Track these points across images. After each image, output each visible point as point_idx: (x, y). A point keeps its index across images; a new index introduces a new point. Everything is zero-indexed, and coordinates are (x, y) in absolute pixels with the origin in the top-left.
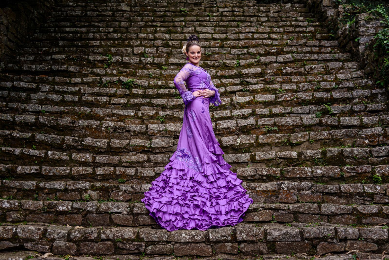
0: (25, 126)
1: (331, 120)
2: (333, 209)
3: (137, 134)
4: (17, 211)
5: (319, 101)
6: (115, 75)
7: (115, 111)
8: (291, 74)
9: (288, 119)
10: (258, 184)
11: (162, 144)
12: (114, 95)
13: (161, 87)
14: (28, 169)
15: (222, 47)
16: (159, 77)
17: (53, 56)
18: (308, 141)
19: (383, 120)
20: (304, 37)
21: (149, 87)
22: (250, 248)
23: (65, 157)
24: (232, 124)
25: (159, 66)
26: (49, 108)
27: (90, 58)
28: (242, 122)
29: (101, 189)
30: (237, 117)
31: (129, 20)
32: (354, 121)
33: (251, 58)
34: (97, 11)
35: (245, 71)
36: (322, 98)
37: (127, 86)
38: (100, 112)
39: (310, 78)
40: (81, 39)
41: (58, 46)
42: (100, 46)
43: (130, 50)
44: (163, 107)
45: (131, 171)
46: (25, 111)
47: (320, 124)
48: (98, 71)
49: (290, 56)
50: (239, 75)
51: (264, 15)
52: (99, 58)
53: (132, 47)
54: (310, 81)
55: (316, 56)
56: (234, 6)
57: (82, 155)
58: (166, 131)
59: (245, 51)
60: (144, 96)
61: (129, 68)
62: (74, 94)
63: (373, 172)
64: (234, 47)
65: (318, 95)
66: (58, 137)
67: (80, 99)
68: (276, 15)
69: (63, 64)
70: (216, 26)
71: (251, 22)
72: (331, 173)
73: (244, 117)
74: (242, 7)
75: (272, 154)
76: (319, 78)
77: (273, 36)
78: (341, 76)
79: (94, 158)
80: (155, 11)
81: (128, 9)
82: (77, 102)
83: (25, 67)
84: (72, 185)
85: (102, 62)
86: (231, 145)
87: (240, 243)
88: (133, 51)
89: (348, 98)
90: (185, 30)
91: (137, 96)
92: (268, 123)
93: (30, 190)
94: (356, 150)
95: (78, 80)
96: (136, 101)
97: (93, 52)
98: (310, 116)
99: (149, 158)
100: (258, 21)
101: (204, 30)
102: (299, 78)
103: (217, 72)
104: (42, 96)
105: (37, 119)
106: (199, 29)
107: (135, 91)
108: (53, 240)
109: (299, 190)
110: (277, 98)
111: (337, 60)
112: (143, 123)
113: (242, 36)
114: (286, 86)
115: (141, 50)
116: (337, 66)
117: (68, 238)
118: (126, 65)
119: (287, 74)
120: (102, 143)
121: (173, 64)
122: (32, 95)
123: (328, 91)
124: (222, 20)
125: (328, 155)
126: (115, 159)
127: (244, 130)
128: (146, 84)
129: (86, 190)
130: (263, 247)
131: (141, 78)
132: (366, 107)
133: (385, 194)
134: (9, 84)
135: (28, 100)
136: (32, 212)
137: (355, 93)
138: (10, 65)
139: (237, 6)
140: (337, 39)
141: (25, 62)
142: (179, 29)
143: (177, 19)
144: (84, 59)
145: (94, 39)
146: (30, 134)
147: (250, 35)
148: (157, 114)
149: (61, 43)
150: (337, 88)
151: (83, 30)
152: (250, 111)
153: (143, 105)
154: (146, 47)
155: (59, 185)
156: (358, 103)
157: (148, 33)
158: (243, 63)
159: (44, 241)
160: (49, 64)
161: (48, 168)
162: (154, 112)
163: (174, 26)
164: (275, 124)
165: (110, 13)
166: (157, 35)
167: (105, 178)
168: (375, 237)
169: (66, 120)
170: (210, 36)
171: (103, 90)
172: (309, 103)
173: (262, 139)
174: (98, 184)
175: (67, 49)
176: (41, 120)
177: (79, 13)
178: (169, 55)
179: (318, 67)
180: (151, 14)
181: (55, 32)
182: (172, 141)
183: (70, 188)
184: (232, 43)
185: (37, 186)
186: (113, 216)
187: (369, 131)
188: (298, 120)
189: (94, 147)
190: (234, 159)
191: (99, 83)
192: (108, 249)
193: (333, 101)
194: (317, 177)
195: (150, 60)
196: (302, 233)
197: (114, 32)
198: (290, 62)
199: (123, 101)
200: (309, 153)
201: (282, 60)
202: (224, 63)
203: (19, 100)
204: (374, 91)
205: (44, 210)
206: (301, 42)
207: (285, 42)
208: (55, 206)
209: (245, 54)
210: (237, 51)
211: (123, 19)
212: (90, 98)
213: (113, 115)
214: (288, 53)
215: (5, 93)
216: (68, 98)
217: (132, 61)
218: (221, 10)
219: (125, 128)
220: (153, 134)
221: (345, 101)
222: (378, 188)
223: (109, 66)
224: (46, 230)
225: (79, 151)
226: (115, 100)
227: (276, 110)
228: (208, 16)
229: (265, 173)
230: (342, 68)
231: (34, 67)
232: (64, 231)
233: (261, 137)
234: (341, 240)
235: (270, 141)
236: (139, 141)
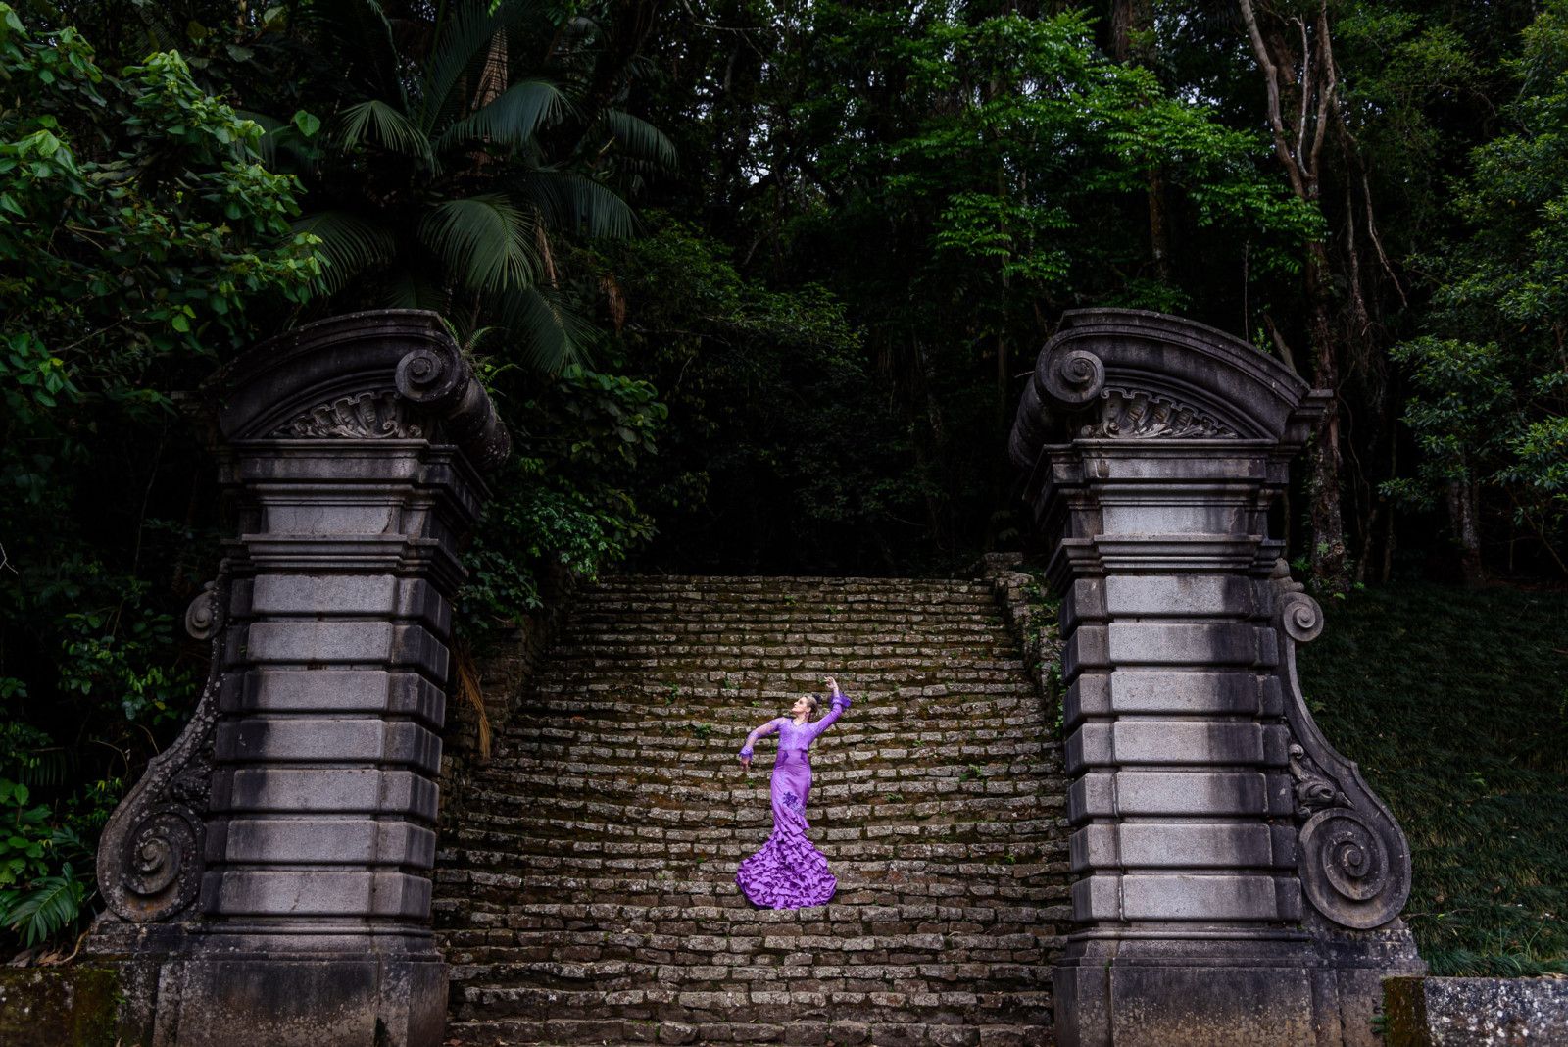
2: (943, 890)
8: (940, 716)
9: (917, 784)
11: (751, 816)
16: (748, 720)
17: (591, 687)
18: (938, 813)
20: (974, 652)
21: (733, 735)
24: (843, 790)
25: (747, 701)
26: (597, 768)
27: (645, 688)
29: (677, 869)
30: (853, 781)
32: (1006, 787)
33: (888, 688)
34: (648, 600)
35: (874, 710)
37: (701, 734)
40: (627, 655)
41: (595, 668)
42: (659, 667)
45: (712, 849)
46: (565, 772)
47: (960, 791)
49: (942, 687)
52: (659, 689)
53: (706, 669)
58: (755, 799)
60: (726, 750)
61: (703, 704)
62: (629, 746)
64: (863, 670)
66: (617, 807)
67: (638, 754)
69: (606, 698)
70: (838, 632)
71: (896, 624)
73: (862, 781)
74: (886, 593)
75: (888, 830)
76: (977, 724)
77: (926, 650)
78: (1010, 721)
79: (665, 834)
82: (635, 759)
83: (552, 705)
84: (643, 864)
85: (662, 695)
86: (839, 819)
88: (708, 676)
89: (1008, 755)
90: (790, 638)
91: (717, 749)
95: (633, 725)
96: (716, 757)
97: (648, 678)
98: (952, 779)
100: (907, 622)
101: (820, 638)
102: (948, 723)
104: (585, 750)
105: (586, 783)
107: (713, 742)
108: (631, 919)
110: (909, 753)
111: (1013, 694)
113: (877, 651)
115: (721, 675)
116: (1009, 704)
117: (646, 917)
118: (699, 700)
119: (935, 716)
120: (673, 815)
121: (767, 699)
122: (572, 749)
124: (848, 620)
126: (692, 834)
128: (728, 731)
129: (660, 870)
130: (858, 927)
132: (1029, 768)
135: (565, 756)
136: (601, 892)
139: (877, 591)
140: (1022, 658)
141: (549, 695)
143: (777, 617)
144: (637, 691)
145: (648, 655)
147: (890, 649)
148: (744, 775)
151: (630, 638)
152: (871, 772)
153: (725, 763)
154: (729, 670)
155: (628, 864)
156: (1022, 762)
158: (872, 696)
165: (669, 605)
167: (681, 857)
168: (980, 917)
169: (623, 785)
171: (669, 741)
172: (954, 761)
174: (674, 863)
175: (608, 674)
181: (586, 642)
182: (763, 812)
183: (641, 867)
184: (860, 664)
185: (603, 864)
186: (693, 897)
187: (1018, 802)
190: (840, 835)
191: (661, 729)
192: (689, 930)
194: (938, 857)
195: (734, 692)
196: (900, 913)
197: (678, 642)
198: (943, 697)
199: (696, 757)
200: (935, 828)
204: (1045, 746)
208: (628, 885)
209: (877, 682)
211: (690, 618)
213: (685, 777)
217: (708, 694)
220: (739, 803)
221: (1005, 758)
223: (673, 701)
224: (622, 909)
226: (686, 756)
227: (905, 772)
232: (642, 910)
236: (721, 813)
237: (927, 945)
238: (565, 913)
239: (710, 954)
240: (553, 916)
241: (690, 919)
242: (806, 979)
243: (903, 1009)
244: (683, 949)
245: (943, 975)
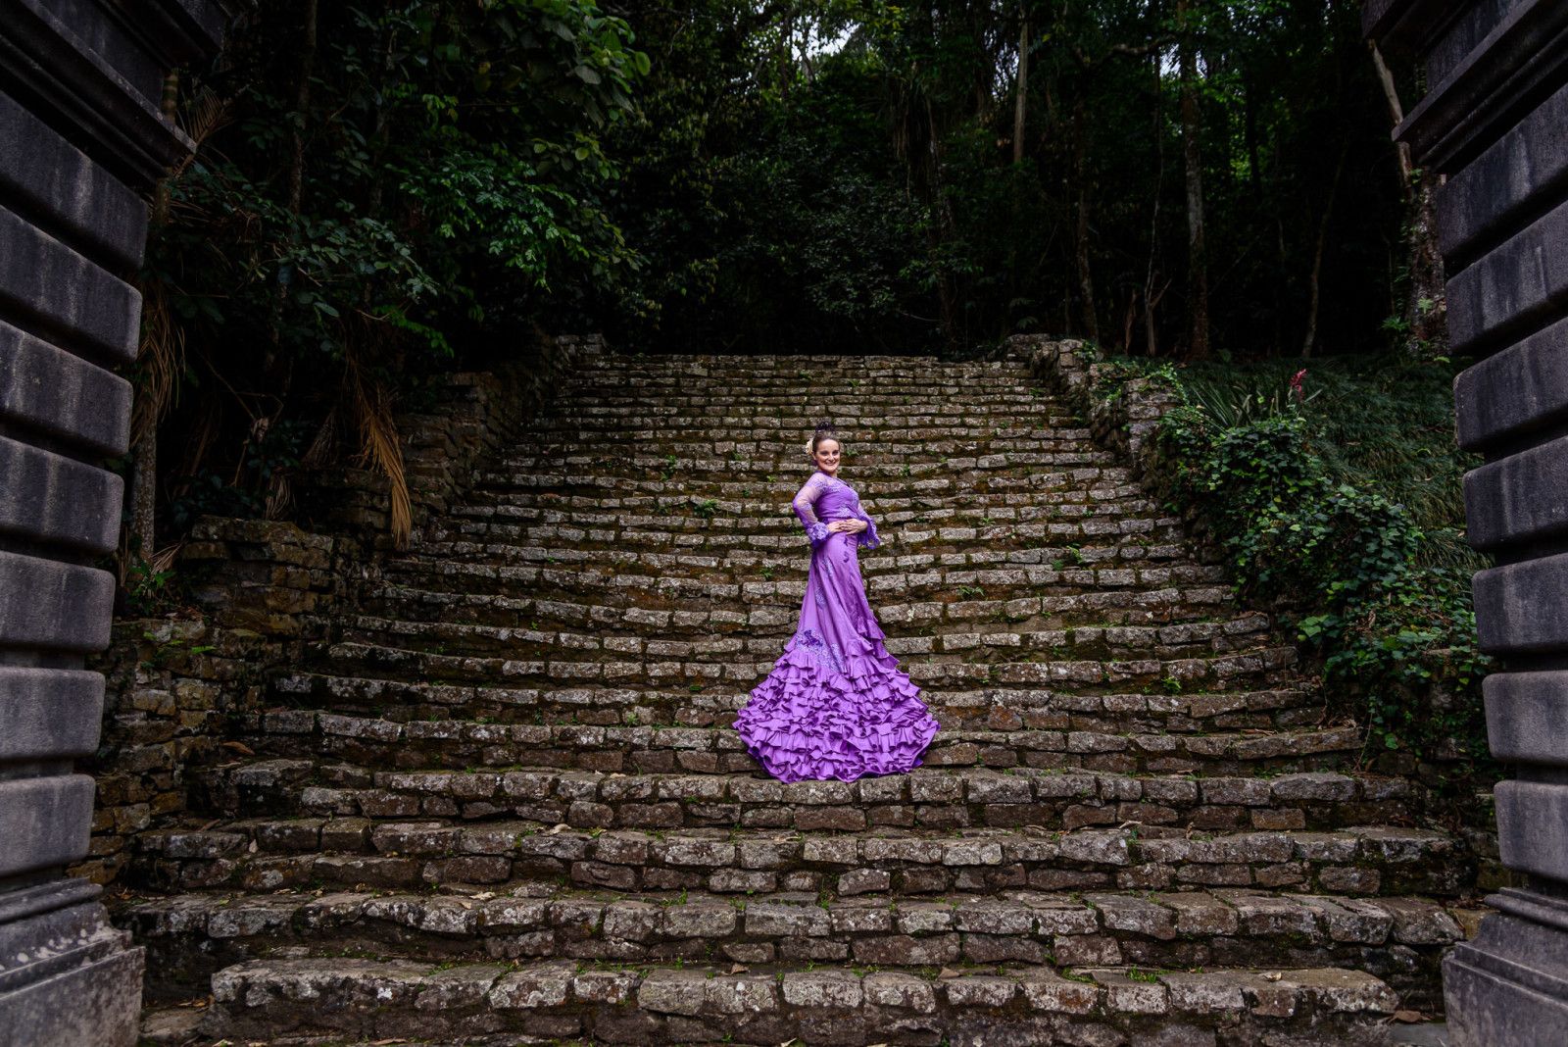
0: (517, 587)
1: (1082, 576)
2: (1091, 742)
3: (723, 602)
4: (502, 745)
5: (1058, 541)
6: (681, 493)
7: (683, 559)
8: (1004, 490)
9: (1001, 573)
10: (948, 695)
11: (770, 619)
12: (680, 530)
13: (765, 514)
14: (524, 667)
15: (877, 440)
16: (762, 496)
17: (569, 460)
18: (1039, 613)
19: (1178, 576)
20: (1027, 422)
21: (744, 514)
22: (937, 815)
23: (591, 644)
24: (897, 582)
25: (762, 476)
26: (561, 554)
27: (636, 461)
28: (917, 580)
29: (658, 704)
30: (907, 569)
31: (705, 392)
32: (1125, 576)
33: (931, 461)
34: (649, 376)
35: (920, 485)
36: (1063, 535)
37: (703, 512)
38: (654, 560)
39: (1040, 497)
40: (619, 428)
41: (578, 441)
42: (655, 440)
43: (708, 446)
44: (771, 552)
45: (713, 670)
46: (517, 560)
47: (1061, 582)
48: (651, 485)
49: (1001, 457)
50: (909, 493)
51: (952, 382)
52: (653, 462)
53: (711, 441)
54: (1040, 504)
55: (1049, 458)
56: (896, 368)
57: (622, 640)
58: (776, 595)
59: (919, 447)
60: (736, 530)
61: (706, 479)
62: (607, 527)
63: (1164, 673)
64: (899, 441)
65: (1056, 529)
66: (579, 607)
67: (618, 537)
68: (974, 382)
69: (587, 473)
70: (864, 403)
71: (929, 396)
72: (1085, 675)
73: (920, 570)
74: (911, 369)
75: (973, 639)
76: (1056, 498)
77: (970, 420)
78: (1096, 494)
79: (645, 646)
80: (754, 376)
81: (705, 373)
82: (612, 543)
83: (518, 479)
84: (603, 696)
85: (657, 468)
86: (897, 622)
87: (918, 805)
88: (714, 448)
89: (1111, 535)
90: (809, 410)
91: (722, 531)
92: (964, 580)
93: (527, 706)
94: (1130, 632)
95: (615, 502)
96: (721, 539)
97: (641, 451)
98: (1041, 567)
99: (745, 646)
100: (940, 394)
101: (844, 410)
102: (1018, 498)
103: (868, 486)
104: (549, 532)
105: (540, 574)
106: (833, 409)
107: (718, 522)
108: (572, 799)
109: (1026, 706)
110: (979, 534)
111: (1088, 465)
112: (732, 580)
113: (913, 421)
114: (997, 513)
115: (729, 446)
116: (1090, 475)
117: (597, 795)
118: (702, 474)
119: (996, 490)
120: (659, 618)
121: (786, 472)
122: (531, 530)
123: (1073, 521)
124: (874, 393)
125: (1079, 640)
126: (683, 647)
127: (920, 594)
128: (738, 508)
129: (630, 706)
130: (961, 814)
131: (729, 497)
132: (1146, 551)
133: (1188, 715)
134: (488, 511)
135: (522, 540)
136: (530, 747)
137: (1124, 524)
138: (490, 476)
139: (902, 368)
140: (1088, 427)
141: (518, 470)
142: (797, 409)
143: (793, 391)
144: (626, 465)
145: (643, 427)
146: (528, 602)
147: (927, 419)
148: (759, 563)
149: (583, 436)
150: (1091, 517)
151: (624, 411)
152: (931, 558)
153: (733, 547)
154: (737, 441)
155: (580, 696)
156: (1131, 544)
157: (740, 416)
158: (915, 469)
159: (553, 802)
160: (561, 473)
161: (560, 665)
162: (753, 560)
163: (789, 404)
164: (977, 583)
165: (672, 380)
166: (757, 420)
167: (665, 683)
168: (1172, 796)
169: (591, 576)
170: (854, 421)
171: (660, 521)
172: (1039, 543)
173: (955, 610)
174: (653, 695)
175: (593, 446)
176: (547, 576)
177: (615, 381)
178: (780, 455)
179: (1053, 478)
180: (746, 382)
181: (572, 415)
182: (787, 614)
183: (600, 702)
184: (895, 434)
185: (541, 698)
186: (680, 754)
187: (1153, 597)
188: (1020, 575)
189: (643, 626)
190: (904, 647)
191: (652, 507)
192: (671, 817)
193: (1083, 540)
194: (1058, 682)
195: (745, 464)
196: (1033, 788)
197: (679, 414)
198: (1003, 468)
199: (695, 540)
200: (1042, 636)
201: (987, 465)
202: (880, 470)
203: (506, 539)
204: (1160, 522)
205: (552, 742)
206: (1022, 431)
207: (991, 431)
208: (574, 736)
209: (918, 454)
210: (904, 448)
211: (694, 392)
212: (636, 535)
213: (679, 565)
214: (998, 451)
215: (482, 526)
216: (597, 535)
217: (712, 467)
218: (873, 374)
219: (700, 590)
220: (752, 602)
221: (1106, 539)
222: (1175, 702)
223: (670, 476)
224: (556, 781)
225: (617, 633)
226: (682, 539)
227: (978, 557)
228: (850, 385)
229: (961, 673)
230: (1099, 479)
231: (534, 478)
232: (590, 783)
233: (951, 606)
234: (1108, 802)
235: (968, 613)
236: (726, 615)
237: (1098, 857)
238: (459, 790)
239: (706, 871)
240: (439, 794)
241: (671, 799)
242: (886, 933)
243: (1093, 1018)
244: (655, 862)
245: (1149, 927)
